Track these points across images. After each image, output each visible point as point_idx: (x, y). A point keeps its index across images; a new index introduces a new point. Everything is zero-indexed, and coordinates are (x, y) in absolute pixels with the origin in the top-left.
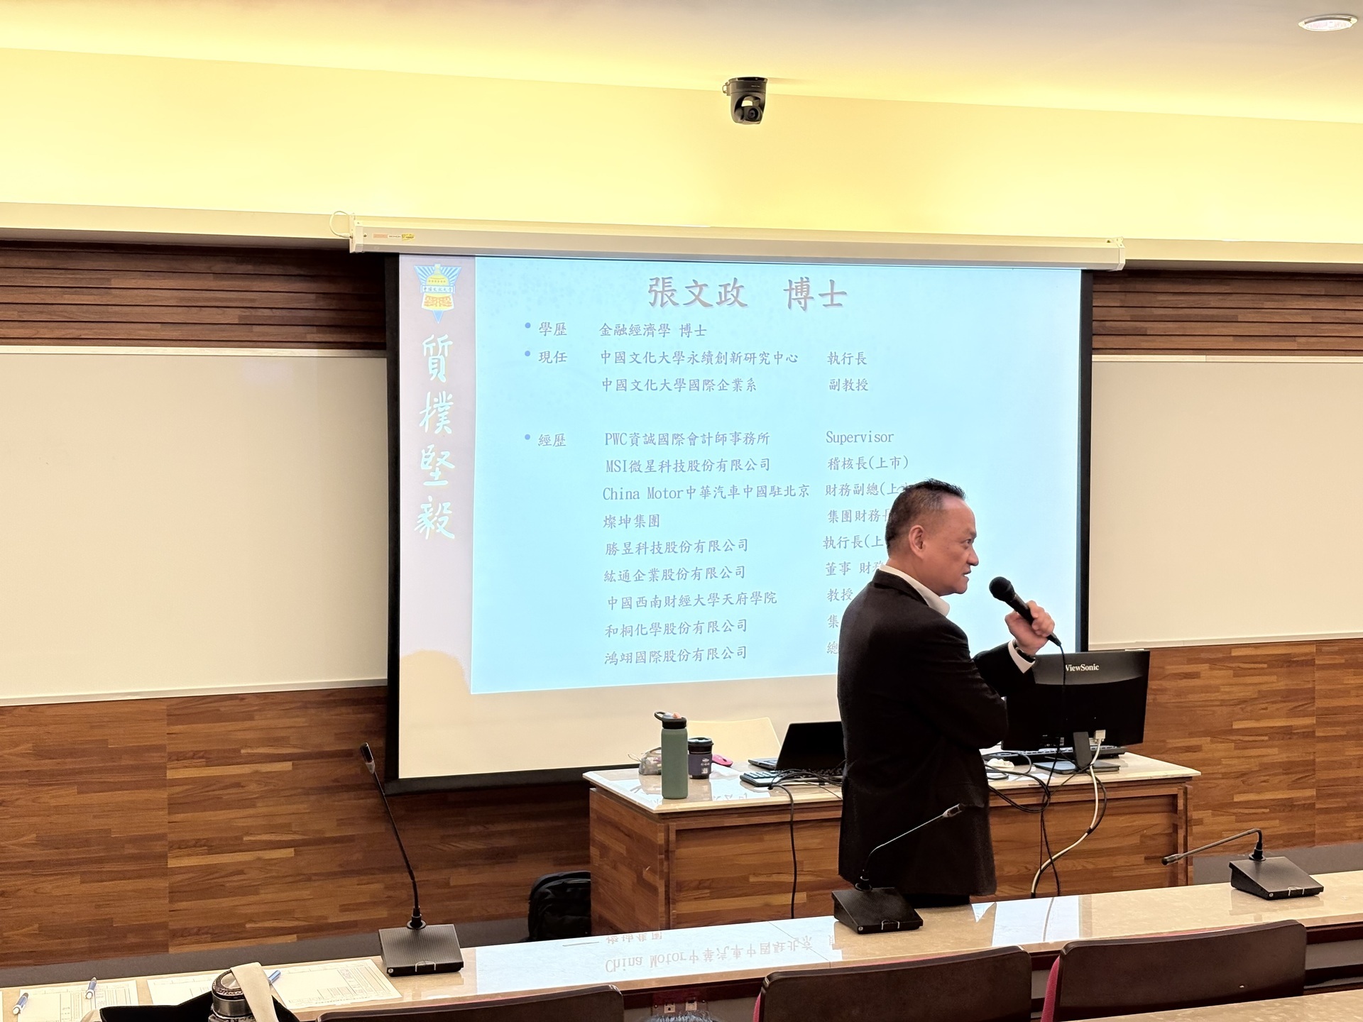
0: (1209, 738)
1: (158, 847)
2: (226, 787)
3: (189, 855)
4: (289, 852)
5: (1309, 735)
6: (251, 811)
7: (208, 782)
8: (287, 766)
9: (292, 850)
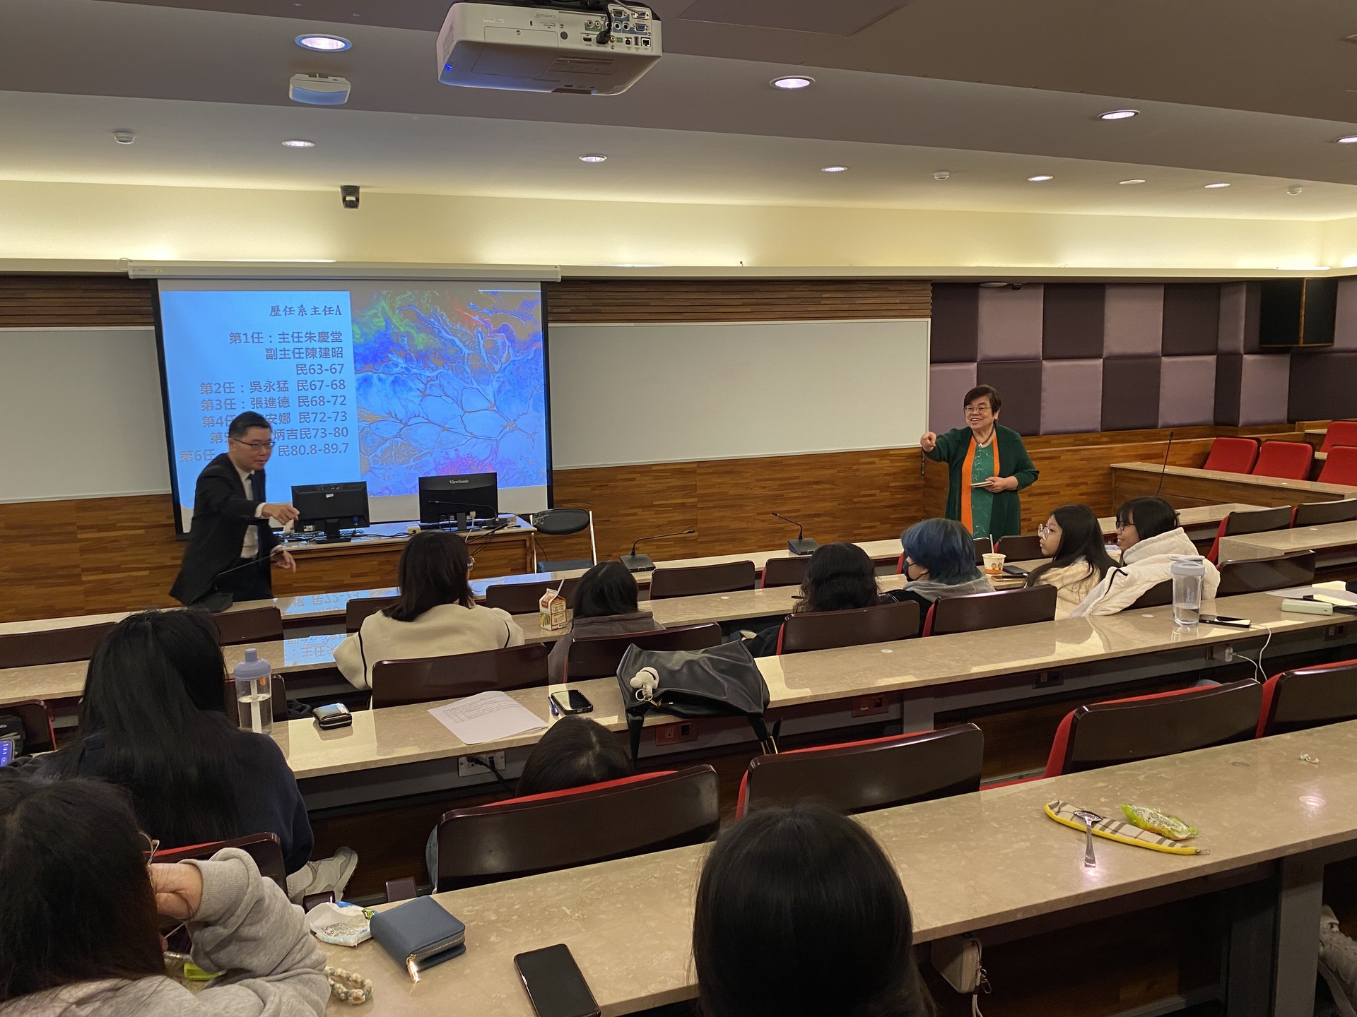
0: (641, 510)
1: (76, 571)
2: (109, 542)
3: (92, 574)
4: (147, 573)
5: (693, 506)
6: (123, 553)
7: (100, 540)
8: (142, 532)
9: (148, 572)
